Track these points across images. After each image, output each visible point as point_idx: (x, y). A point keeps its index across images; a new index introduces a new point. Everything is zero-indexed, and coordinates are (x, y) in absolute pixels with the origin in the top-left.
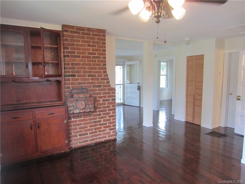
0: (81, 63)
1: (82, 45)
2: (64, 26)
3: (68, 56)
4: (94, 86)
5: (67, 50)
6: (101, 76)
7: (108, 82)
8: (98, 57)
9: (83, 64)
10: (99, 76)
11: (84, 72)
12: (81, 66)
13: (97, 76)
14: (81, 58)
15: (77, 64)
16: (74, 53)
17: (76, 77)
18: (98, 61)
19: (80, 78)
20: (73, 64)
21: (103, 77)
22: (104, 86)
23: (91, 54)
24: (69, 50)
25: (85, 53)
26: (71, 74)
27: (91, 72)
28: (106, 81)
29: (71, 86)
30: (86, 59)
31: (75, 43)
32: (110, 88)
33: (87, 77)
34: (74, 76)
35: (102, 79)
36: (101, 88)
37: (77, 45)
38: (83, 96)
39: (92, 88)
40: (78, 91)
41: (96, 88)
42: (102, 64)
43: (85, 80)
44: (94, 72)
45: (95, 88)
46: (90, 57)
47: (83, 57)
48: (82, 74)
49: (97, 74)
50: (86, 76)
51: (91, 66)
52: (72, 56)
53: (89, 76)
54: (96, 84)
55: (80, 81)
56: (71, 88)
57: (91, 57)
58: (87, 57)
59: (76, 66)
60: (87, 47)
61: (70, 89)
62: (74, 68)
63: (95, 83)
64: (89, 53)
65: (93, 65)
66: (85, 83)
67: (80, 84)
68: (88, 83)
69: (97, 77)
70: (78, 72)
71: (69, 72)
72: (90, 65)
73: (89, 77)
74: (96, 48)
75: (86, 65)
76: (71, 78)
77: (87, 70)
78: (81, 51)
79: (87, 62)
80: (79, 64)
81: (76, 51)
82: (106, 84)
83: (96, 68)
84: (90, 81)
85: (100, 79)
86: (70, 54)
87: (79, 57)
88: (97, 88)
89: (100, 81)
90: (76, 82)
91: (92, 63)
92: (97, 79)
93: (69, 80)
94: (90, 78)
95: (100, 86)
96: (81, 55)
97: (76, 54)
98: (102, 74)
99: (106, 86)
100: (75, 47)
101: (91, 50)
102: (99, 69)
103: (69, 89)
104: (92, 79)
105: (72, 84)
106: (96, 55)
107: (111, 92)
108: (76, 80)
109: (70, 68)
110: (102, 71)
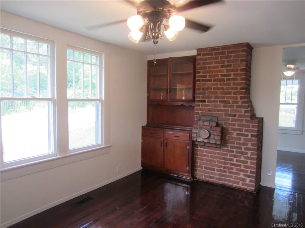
0: (212, 87)
1: (214, 67)
2: (198, 50)
3: (200, 81)
4: (226, 115)
5: (199, 75)
6: (237, 102)
7: (247, 112)
8: (234, 79)
9: (214, 89)
10: (233, 102)
11: (215, 97)
12: (213, 91)
13: (231, 102)
14: (213, 82)
15: (207, 89)
16: (206, 76)
17: (206, 103)
18: (234, 84)
19: (210, 104)
20: (204, 89)
21: (240, 104)
22: (240, 116)
23: (225, 75)
24: (201, 74)
25: (217, 76)
26: (201, 99)
27: (224, 98)
28: (243, 110)
29: (200, 112)
30: (219, 83)
31: (207, 66)
32: (249, 119)
33: (218, 103)
34: (204, 101)
35: (237, 107)
36: (236, 118)
37: (209, 68)
38: (208, 125)
39: (224, 117)
40: (208, 118)
41: (229, 117)
42: (239, 87)
43: (215, 106)
44: (227, 98)
45: (227, 117)
46: (223, 80)
47: (215, 80)
48: (213, 99)
49: (231, 100)
50: (217, 101)
51: (224, 90)
52: (203, 81)
53: (221, 102)
54: (229, 113)
55: (210, 107)
56: (200, 114)
57: (225, 80)
58: (220, 80)
59: (207, 91)
60: (220, 69)
61: (199, 115)
62: (204, 93)
63: (227, 111)
64: (222, 75)
65: (227, 89)
66: (215, 110)
67: (209, 111)
68: (219, 110)
69: (231, 104)
70: (208, 97)
71: (199, 97)
72: (223, 89)
73: (221, 104)
74: (232, 68)
75: (219, 89)
76: (201, 103)
77: (219, 95)
78: (214, 74)
79: (219, 86)
80: (211, 89)
81: (208, 74)
82: (243, 114)
83: (230, 93)
84: (222, 108)
85: (235, 107)
86: (201, 79)
87: (210, 80)
88: (231, 118)
89: (235, 108)
90: (206, 108)
91: (225, 87)
92: (232, 107)
93: (199, 105)
94: (222, 104)
95: (235, 115)
96: (213, 79)
97: (208, 78)
98: (239, 100)
100: (207, 70)
101: (225, 71)
102: (235, 93)
103: (198, 116)
104: (224, 106)
105: (201, 110)
106: (232, 77)
107: (251, 124)
108: (206, 106)
109: (200, 93)
110: (239, 96)
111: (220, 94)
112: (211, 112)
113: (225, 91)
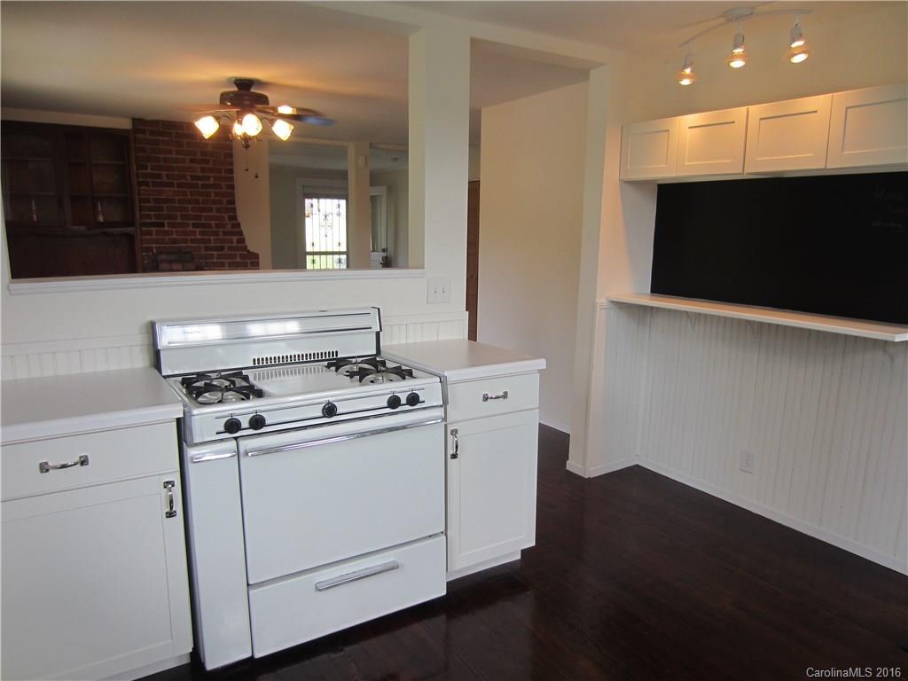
0: (176, 198)
1: (176, 161)
2: (135, 120)
3: (146, 184)
4: (207, 249)
5: (144, 171)
6: (224, 226)
7: (242, 241)
8: (215, 186)
9: (180, 201)
10: (217, 226)
11: (183, 217)
12: (177, 205)
13: (214, 225)
14: (176, 189)
15: (166, 201)
16: (159, 176)
17: (166, 228)
18: (217, 194)
19: (174, 230)
20: (157, 201)
21: (229, 228)
22: (231, 248)
23: (198, 178)
24: (149, 171)
25: (184, 177)
26: (153, 220)
27: (200, 218)
28: (235, 238)
29: (154, 245)
30: (188, 190)
31: (162, 156)
32: (245, 253)
33: (190, 228)
34: (162, 225)
35: (224, 233)
36: (226, 252)
37: (165, 160)
38: (180, 268)
39: (203, 252)
40: (172, 257)
41: (212, 252)
42: (225, 200)
43: (185, 233)
44: (207, 218)
45: (210, 252)
46: (196, 186)
47: (179, 185)
48: (179, 221)
49: (213, 222)
50: (188, 225)
51: (198, 204)
52: (155, 184)
53: (195, 225)
54: (212, 245)
55: (174, 236)
56: (155, 250)
57: (200, 186)
58: (190, 186)
59: (165, 205)
60: (188, 164)
61: (153, 252)
62: (160, 209)
63: (209, 241)
64: (193, 177)
65: (204, 202)
66: (185, 241)
67: (174, 243)
68: (193, 241)
69: (214, 229)
70: (169, 217)
71: (149, 217)
72: (197, 202)
73: (195, 229)
74: (210, 166)
75: (189, 202)
76: (154, 229)
77: (190, 212)
78: (176, 173)
79: (189, 197)
80: (173, 201)
81: (164, 173)
82: (235, 244)
83: (210, 210)
84: (198, 237)
85: (221, 234)
86: (150, 180)
87: (171, 185)
88: (215, 253)
89: (221, 237)
90: (167, 237)
91: (201, 199)
92: (216, 234)
93: (150, 233)
94: (198, 230)
95: (222, 248)
96: (175, 182)
97: (164, 179)
98: (227, 221)
99: (237, 249)
100: (162, 163)
101: (199, 170)
102: (218, 210)
103: (151, 253)
104: (202, 233)
105: (156, 241)
106: (212, 181)
107: (249, 261)
108: (166, 233)
109: (150, 209)
110: (226, 216)
111: (192, 211)
112: (176, 245)
113: (201, 205)
